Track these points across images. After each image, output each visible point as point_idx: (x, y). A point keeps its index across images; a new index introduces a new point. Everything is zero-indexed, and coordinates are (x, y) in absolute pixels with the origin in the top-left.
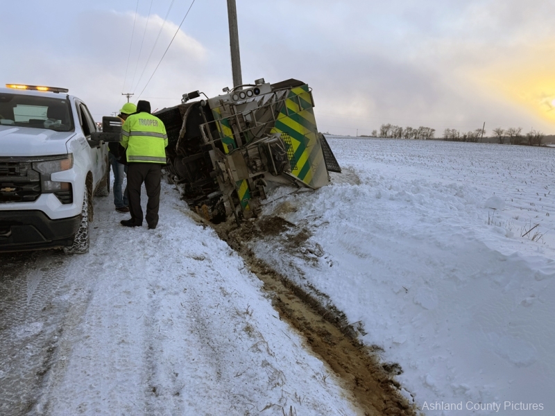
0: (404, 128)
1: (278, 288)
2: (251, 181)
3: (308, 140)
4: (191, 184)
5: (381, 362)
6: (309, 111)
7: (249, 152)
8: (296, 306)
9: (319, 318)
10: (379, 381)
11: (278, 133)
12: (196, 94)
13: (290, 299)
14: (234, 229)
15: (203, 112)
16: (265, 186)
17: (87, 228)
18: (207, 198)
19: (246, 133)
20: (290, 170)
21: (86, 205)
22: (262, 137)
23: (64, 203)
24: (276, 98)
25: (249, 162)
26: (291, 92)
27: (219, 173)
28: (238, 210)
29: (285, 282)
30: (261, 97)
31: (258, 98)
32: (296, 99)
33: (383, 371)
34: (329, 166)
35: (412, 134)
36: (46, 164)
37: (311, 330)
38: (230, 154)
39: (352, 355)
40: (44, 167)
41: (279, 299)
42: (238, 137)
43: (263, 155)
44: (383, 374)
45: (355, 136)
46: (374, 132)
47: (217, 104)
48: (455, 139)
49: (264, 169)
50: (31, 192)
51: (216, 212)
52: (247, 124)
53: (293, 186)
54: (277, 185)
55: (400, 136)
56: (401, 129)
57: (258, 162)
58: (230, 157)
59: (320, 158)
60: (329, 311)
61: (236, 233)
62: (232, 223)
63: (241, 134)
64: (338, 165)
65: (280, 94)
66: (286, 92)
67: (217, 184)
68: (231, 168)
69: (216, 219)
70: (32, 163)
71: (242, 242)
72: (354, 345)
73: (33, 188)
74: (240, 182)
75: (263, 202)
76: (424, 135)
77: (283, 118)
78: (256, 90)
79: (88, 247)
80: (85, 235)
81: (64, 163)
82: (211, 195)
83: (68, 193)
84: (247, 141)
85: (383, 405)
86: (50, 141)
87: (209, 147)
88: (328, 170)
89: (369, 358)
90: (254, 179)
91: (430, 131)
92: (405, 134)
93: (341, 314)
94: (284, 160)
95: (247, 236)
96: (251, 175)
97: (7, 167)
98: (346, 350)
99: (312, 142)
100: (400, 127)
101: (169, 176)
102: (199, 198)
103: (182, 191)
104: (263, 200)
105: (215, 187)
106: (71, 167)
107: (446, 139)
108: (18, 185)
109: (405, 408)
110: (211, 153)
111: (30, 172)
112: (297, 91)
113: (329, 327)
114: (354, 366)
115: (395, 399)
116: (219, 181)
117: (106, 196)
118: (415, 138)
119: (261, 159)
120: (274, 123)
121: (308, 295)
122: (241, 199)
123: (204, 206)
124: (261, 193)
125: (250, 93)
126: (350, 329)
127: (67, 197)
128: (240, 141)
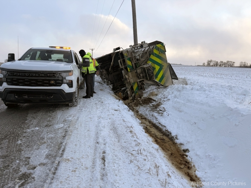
0: (219, 62)
1: (147, 124)
2: (139, 83)
3: (163, 66)
4: (115, 84)
5: (182, 149)
6: (163, 54)
7: (138, 71)
8: (153, 130)
9: (162, 134)
10: (180, 155)
11: (150, 63)
12: (119, 48)
13: (151, 128)
14: (132, 102)
15: (120, 55)
16: (145, 85)
17: (77, 97)
18: (121, 90)
19: (137, 63)
20: (155, 78)
21: (77, 89)
22: (144, 65)
23: (70, 87)
24: (150, 49)
25: (137, 75)
26: (156, 46)
27: (125, 79)
28: (133, 95)
29: (150, 122)
30: (144, 49)
31: (143, 49)
32: (158, 49)
33: (183, 152)
34: (173, 77)
35: (223, 65)
36: (64, 74)
37: (157, 138)
38: (130, 72)
39: (172, 146)
40: (64, 75)
41: (146, 127)
42: (134, 65)
43: (143, 72)
44: (182, 153)
45: (195, 65)
46: (204, 64)
47: (125, 52)
48: (245, 67)
49: (144, 78)
50: (59, 83)
51: (124, 95)
52: (138, 60)
53: (157, 85)
54: (150, 85)
55: (217, 65)
56: (217, 62)
57: (141, 75)
58: (130, 73)
59: (168, 73)
60: (165, 132)
61: (132, 104)
62: (131, 100)
63: (135, 64)
64: (177, 77)
65: (151, 47)
66: (154, 47)
67: (125, 84)
68: (130, 78)
69: (125, 99)
70: (60, 73)
71: (134, 107)
72: (173, 143)
73: (60, 82)
74: (134, 83)
75: (144, 92)
76: (230, 65)
77: (153, 57)
78: (142, 46)
79: (77, 104)
80: (76, 99)
81: (70, 73)
82: (123, 89)
83: (71, 84)
84: (137, 66)
85: (180, 162)
86: (65, 66)
87: (122, 69)
88: (172, 79)
89: (178, 147)
90: (140, 82)
91: (232, 63)
92: (219, 64)
93: (170, 133)
94: (152, 74)
95: (137, 105)
96: (139, 80)
97: (52, 74)
98: (170, 145)
99: (165, 66)
100: (217, 61)
101: (107, 82)
102: (118, 90)
103: (112, 87)
104: (143, 91)
105: (124, 85)
106: (72, 75)
107: (241, 67)
108: (55, 80)
109: (188, 163)
110: (123, 71)
111: (59, 76)
112: (159, 46)
113: (165, 137)
114: (172, 150)
115: (185, 160)
116: (126, 83)
117: (83, 89)
118: (225, 66)
119: (142, 74)
120: (149, 59)
121: (158, 126)
122: (135, 90)
123: (120, 93)
124: (143, 88)
125: (139, 47)
126: (173, 138)
127: (71, 85)
128: (135, 66)
